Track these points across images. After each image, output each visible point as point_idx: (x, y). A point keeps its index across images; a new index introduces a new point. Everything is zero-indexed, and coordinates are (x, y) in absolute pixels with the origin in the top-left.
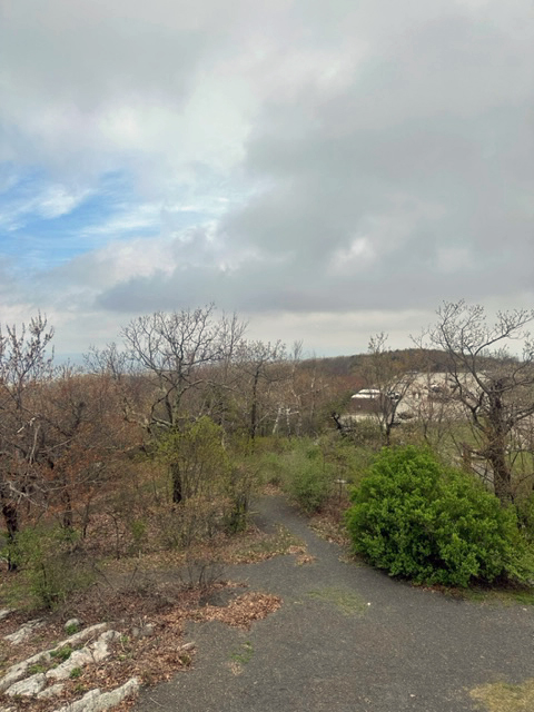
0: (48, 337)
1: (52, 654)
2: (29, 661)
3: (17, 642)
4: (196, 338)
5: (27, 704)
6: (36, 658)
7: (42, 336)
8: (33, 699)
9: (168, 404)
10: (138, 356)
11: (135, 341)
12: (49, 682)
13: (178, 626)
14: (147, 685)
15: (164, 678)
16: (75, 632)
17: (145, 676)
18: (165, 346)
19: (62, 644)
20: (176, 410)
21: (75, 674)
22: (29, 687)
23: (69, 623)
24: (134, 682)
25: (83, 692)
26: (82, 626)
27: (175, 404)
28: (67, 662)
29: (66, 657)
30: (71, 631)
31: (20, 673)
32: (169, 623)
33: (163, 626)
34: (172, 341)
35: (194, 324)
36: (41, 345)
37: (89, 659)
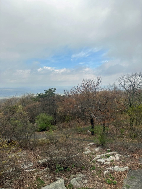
0: (101, 81)
1: (106, 155)
2: (101, 155)
3: (97, 150)
4: (139, 81)
5: (102, 164)
6: (102, 155)
7: (100, 81)
8: (103, 163)
9: (129, 99)
10: (121, 86)
11: (120, 82)
12: (106, 161)
13: (137, 158)
14: (130, 169)
15: (135, 169)
16: (109, 152)
17: (130, 167)
18: (129, 83)
19: (107, 154)
20: (132, 101)
21: (112, 161)
22: (102, 160)
23: (108, 149)
24: (127, 167)
25: (115, 166)
26: (111, 151)
27: (132, 99)
28: (109, 158)
29: (109, 157)
30: (108, 152)
31: (99, 157)
32: (134, 156)
33: (133, 157)
34: (131, 82)
35: (139, 77)
36: (99, 83)
37: (115, 159)
